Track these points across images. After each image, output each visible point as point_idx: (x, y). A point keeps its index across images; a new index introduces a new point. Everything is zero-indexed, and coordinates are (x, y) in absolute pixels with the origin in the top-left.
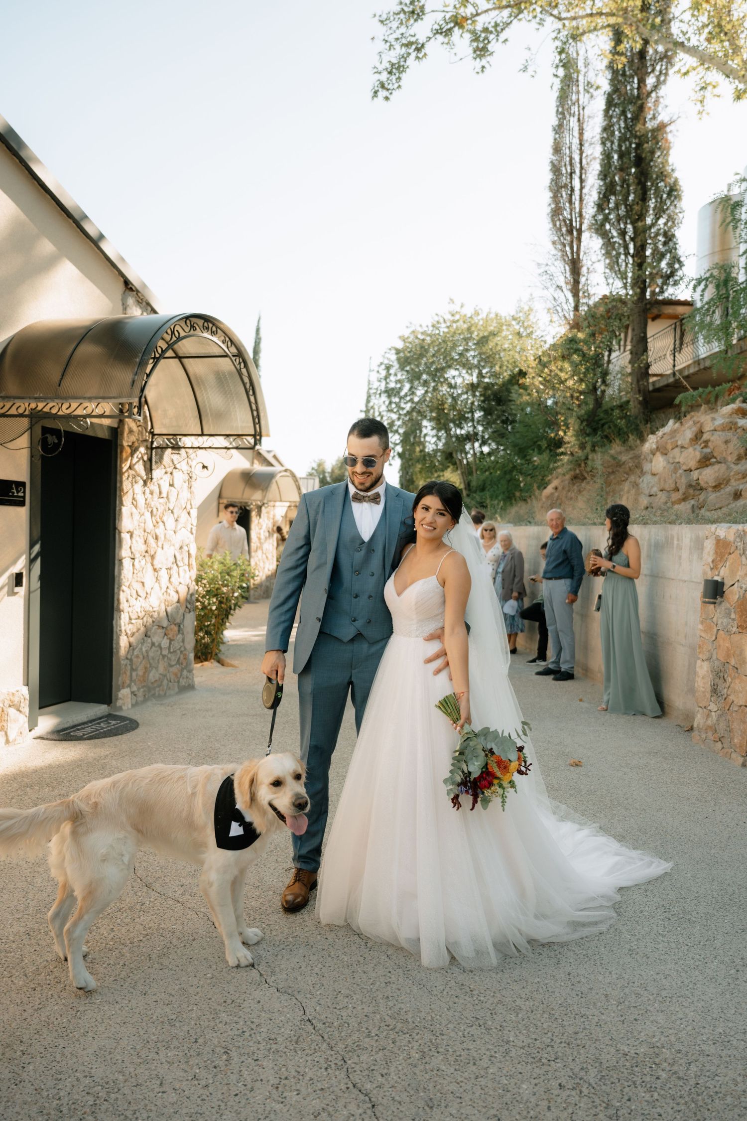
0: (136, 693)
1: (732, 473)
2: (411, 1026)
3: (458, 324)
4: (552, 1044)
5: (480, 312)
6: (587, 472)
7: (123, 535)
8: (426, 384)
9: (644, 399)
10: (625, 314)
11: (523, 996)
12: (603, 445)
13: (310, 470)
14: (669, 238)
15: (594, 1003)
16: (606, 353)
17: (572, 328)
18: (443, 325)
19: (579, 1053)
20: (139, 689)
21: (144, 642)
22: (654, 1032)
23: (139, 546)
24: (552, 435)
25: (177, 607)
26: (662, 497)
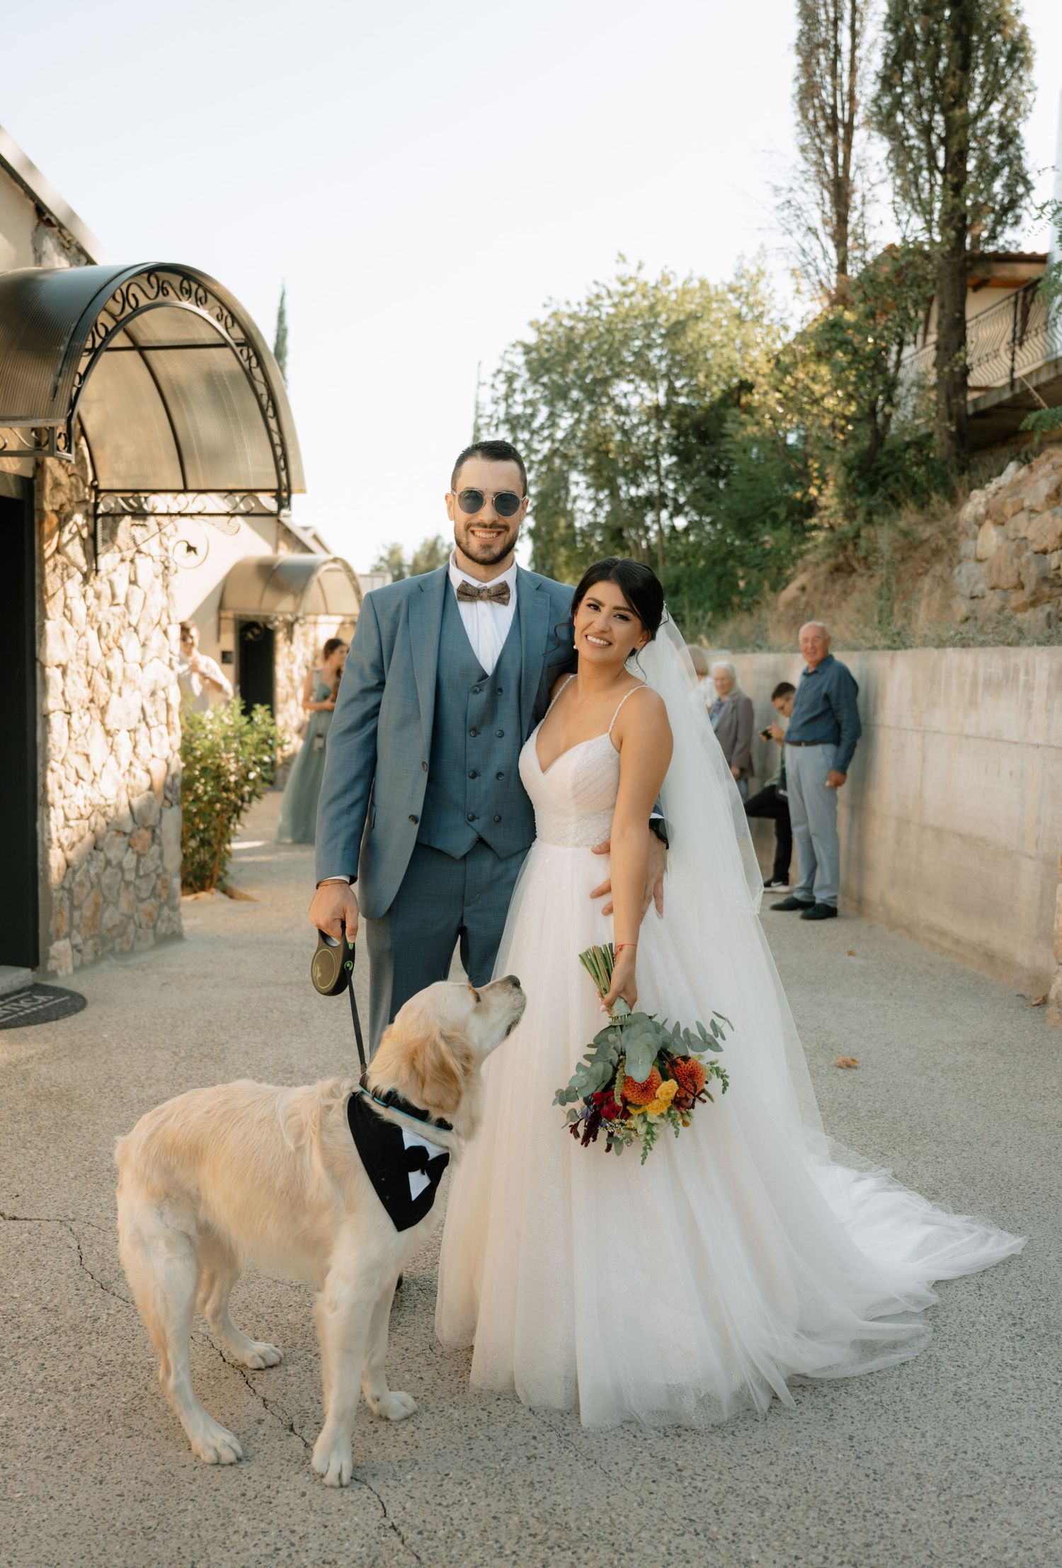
0: (82, 947)
2: (575, 1535)
3: (633, 299)
5: (671, 277)
6: (858, 560)
7: (49, 671)
8: (576, 407)
9: (959, 430)
10: (930, 277)
12: (887, 513)
13: (376, 562)
14: (1009, 137)
15: (898, 1491)
16: (895, 348)
17: (833, 303)
18: (607, 302)
20: (85, 941)
21: (92, 859)
22: (1006, 1541)
23: (78, 691)
24: (799, 495)
25: (149, 798)
26: (994, 600)
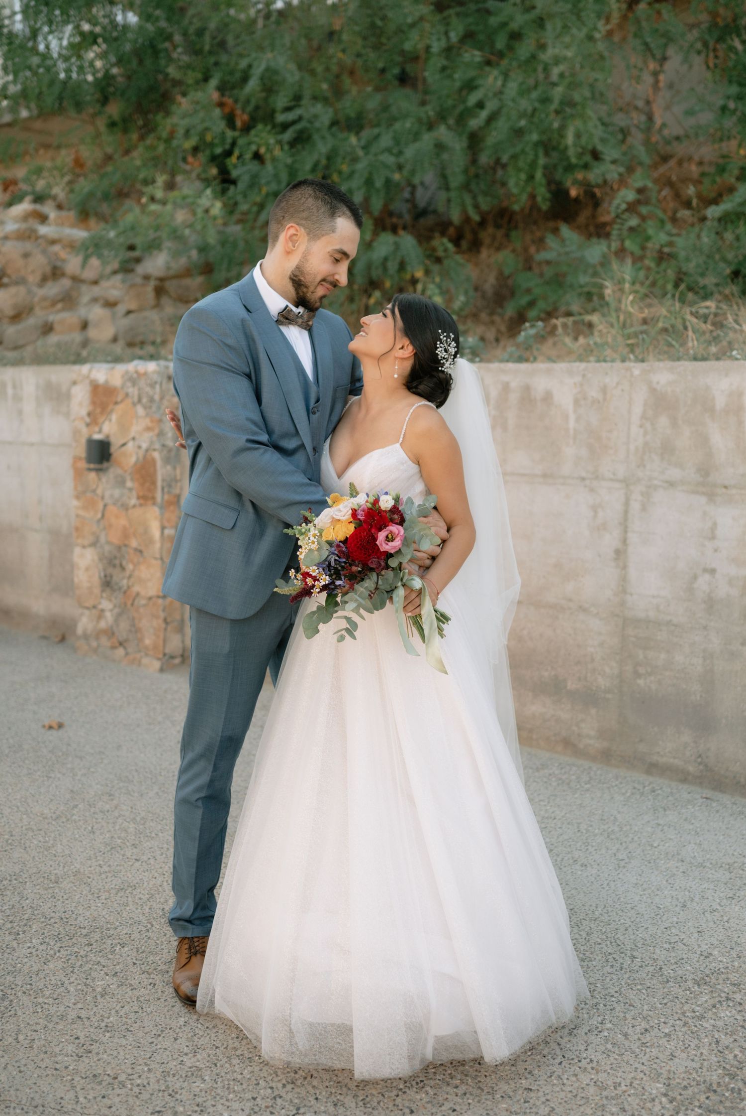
4: (276, 1093)
11: (186, 1050)
19: (314, 1087)
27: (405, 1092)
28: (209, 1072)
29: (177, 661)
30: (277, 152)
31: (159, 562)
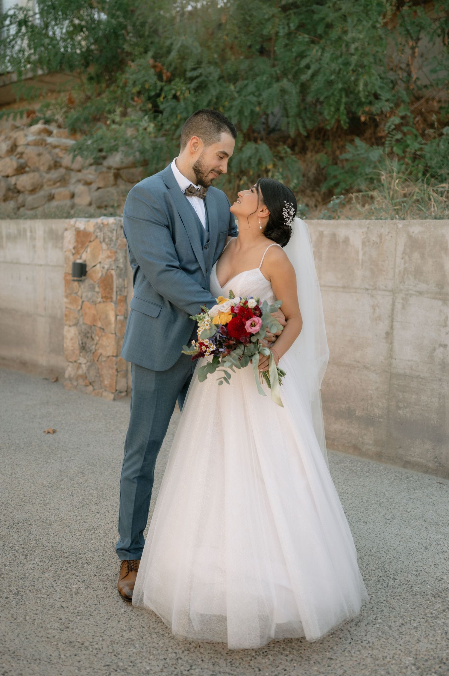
1: (45, 180)
11: (125, 628)
27: (255, 658)
28: (138, 642)
29: (124, 394)
30: (187, 94)
31: (114, 335)
